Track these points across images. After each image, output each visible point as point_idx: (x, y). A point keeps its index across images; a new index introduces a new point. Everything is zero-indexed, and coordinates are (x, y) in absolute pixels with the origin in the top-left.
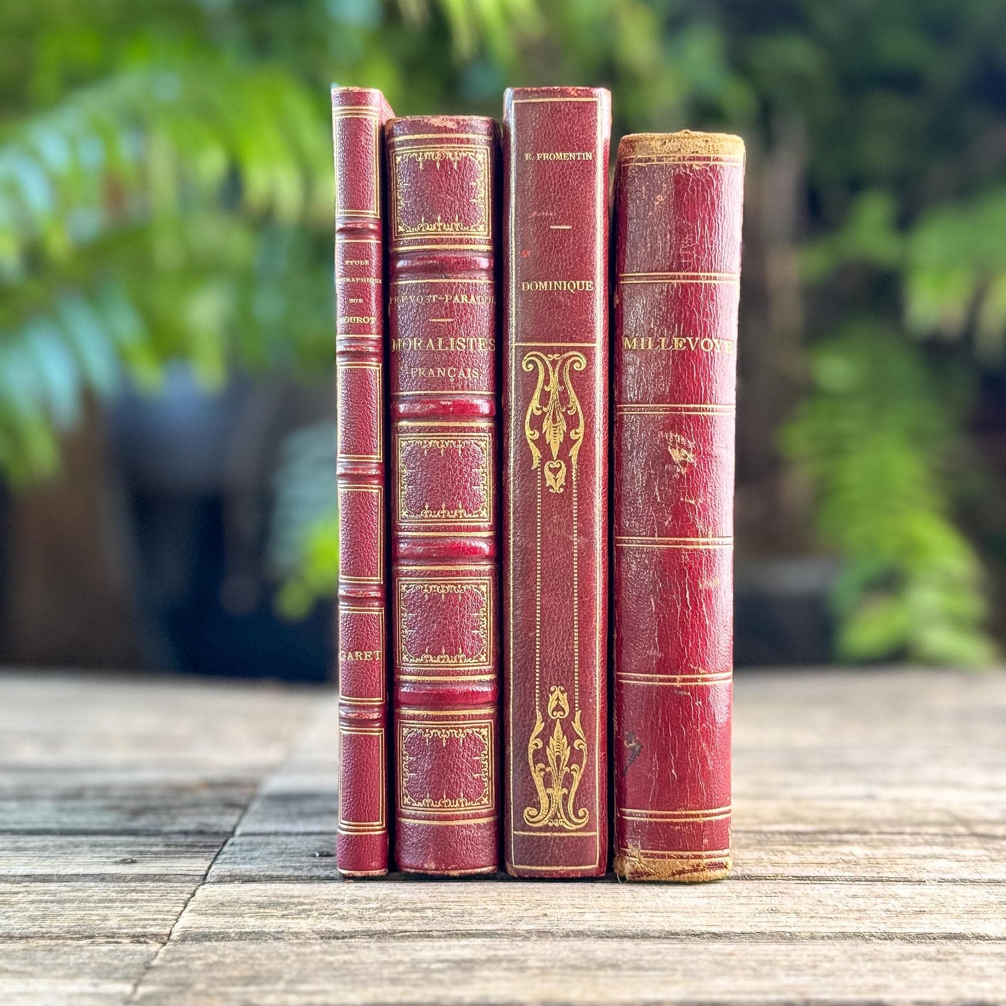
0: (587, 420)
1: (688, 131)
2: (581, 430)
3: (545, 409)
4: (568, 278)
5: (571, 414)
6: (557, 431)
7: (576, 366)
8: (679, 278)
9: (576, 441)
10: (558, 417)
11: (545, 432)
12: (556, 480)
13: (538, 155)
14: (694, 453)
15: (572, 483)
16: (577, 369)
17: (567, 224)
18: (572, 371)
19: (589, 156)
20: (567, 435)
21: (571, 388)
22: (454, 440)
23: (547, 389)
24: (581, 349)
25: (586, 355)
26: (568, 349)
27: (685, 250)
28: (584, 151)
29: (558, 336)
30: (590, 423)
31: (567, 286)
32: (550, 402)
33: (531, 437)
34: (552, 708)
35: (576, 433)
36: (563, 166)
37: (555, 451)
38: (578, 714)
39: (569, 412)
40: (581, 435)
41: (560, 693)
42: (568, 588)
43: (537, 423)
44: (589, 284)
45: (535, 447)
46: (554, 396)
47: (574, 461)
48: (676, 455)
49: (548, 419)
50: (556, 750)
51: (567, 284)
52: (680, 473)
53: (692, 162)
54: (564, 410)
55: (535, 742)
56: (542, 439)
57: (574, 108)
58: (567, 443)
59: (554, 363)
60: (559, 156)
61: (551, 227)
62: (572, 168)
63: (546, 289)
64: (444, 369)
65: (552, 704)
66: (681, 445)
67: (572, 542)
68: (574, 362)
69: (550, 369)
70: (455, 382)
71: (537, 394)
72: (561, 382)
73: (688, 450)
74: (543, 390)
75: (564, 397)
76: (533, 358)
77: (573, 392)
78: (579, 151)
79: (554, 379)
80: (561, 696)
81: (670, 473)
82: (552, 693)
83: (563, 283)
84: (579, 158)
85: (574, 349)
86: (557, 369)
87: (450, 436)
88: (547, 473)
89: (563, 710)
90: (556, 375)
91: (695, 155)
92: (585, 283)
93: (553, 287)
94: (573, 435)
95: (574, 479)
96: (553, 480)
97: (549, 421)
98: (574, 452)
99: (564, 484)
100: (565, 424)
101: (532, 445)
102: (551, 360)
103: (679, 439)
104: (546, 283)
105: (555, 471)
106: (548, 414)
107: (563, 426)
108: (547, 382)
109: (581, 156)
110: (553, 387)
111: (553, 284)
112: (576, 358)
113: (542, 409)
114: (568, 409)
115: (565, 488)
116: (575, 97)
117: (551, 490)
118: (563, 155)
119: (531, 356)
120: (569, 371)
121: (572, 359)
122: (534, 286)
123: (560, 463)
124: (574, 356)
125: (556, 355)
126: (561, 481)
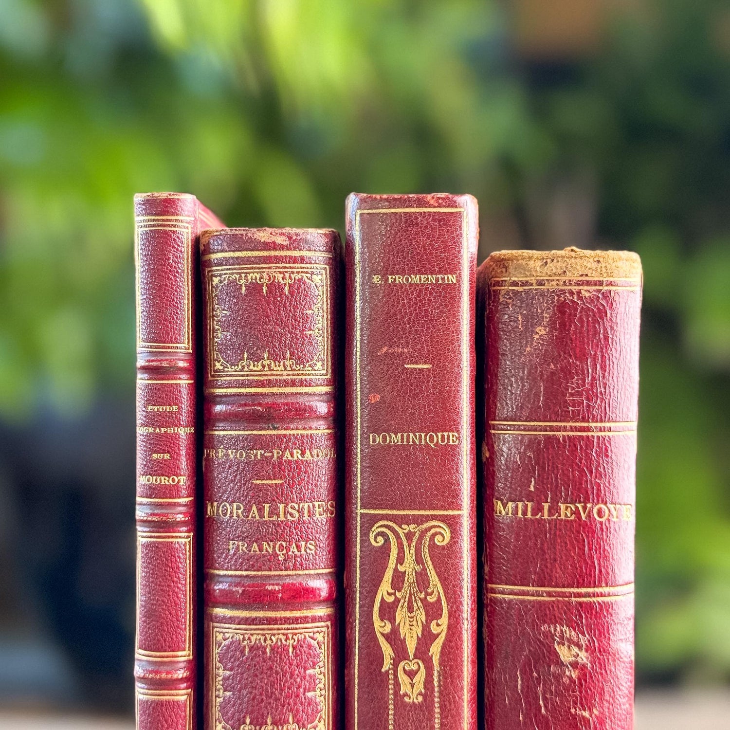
0: (452, 607)
1: (574, 248)
2: (444, 620)
3: (398, 595)
4: (427, 429)
5: (432, 601)
6: (414, 623)
7: (438, 540)
8: (565, 429)
9: (438, 635)
10: (415, 604)
11: (399, 624)
12: (412, 686)
13: (390, 277)
14: (587, 651)
15: (433, 691)
16: (438, 544)
17: (425, 363)
18: (433, 546)
19: (452, 279)
20: (426, 628)
21: (431, 567)
22: (283, 634)
23: (401, 568)
24: (444, 519)
25: (449, 526)
26: (428, 518)
27: (572, 395)
28: (446, 273)
29: (414, 502)
30: (455, 612)
31: (425, 439)
32: (406, 585)
33: (381, 630)
35: (438, 625)
36: (420, 291)
37: (411, 646)
39: (428, 598)
40: (445, 627)
43: (388, 611)
44: (453, 436)
45: (385, 643)
46: (410, 578)
47: (436, 661)
48: (565, 654)
49: (402, 607)
51: (426, 436)
52: (570, 678)
53: (581, 287)
54: (422, 596)
56: (395, 631)
57: (434, 220)
58: (427, 637)
59: (410, 535)
60: (415, 279)
61: (406, 366)
62: (431, 294)
63: (399, 443)
64: (271, 544)
66: (570, 641)
68: (434, 535)
69: (405, 543)
70: (285, 560)
71: (388, 575)
72: (419, 560)
73: (580, 647)
74: (396, 570)
75: (422, 580)
76: (383, 529)
77: (433, 572)
78: (440, 273)
79: (410, 556)
81: (558, 677)
83: (420, 436)
84: (440, 282)
85: (434, 518)
86: (414, 543)
87: (278, 629)
88: (403, 678)
90: (413, 551)
91: (584, 278)
92: (448, 436)
93: (408, 441)
94: (434, 629)
95: (436, 684)
96: (409, 686)
97: (404, 610)
98: (435, 650)
99: (423, 691)
100: (424, 613)
101: (382, 641)
102: (405, 531)
103: (568, 632)
104: (399, 435)
105: (411, 674)
106: (402, 601)
107: (421, 616)
108: (400, 560)
109: (443, 279)
110: (409, 566)
111: (408, 436)
112: (438, 530)
113: (394, 594)
114: (427, 594)
115: (425, 696)
116: (435, 207)
117: (406, 699)
118: (420, 277)
119: (381, 526)
120: (429, 546)
121: (433, 531)
122: (384, 438)
123: (418, 664)
124: (434, 527)
125: (412, 526)
126: (420, 687)
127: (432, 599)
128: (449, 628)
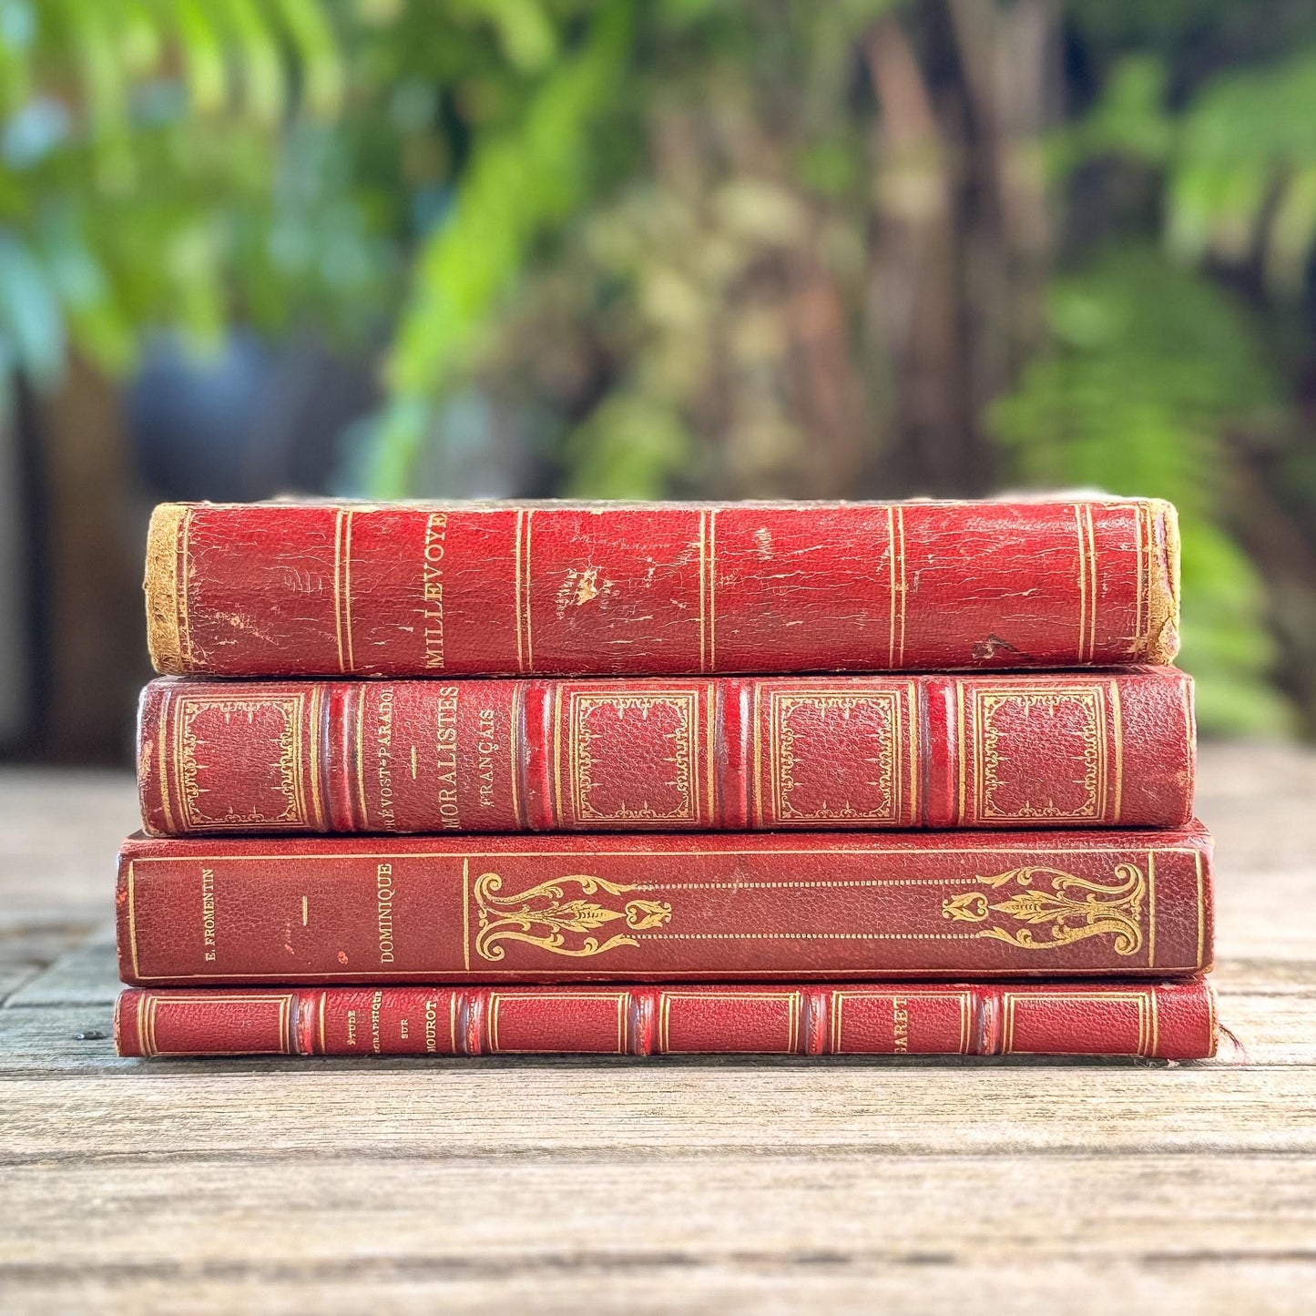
0: (569, 871)
2: (583, 879)
3: (556, 929)
4: (374, 900)
5: (562, 894)
6: (586, 912)
7: (496, 886)
8: (342, 594)
9: (599, 886)
10: (567, 912)
11: (587, 929)
12: (653, 913)
13: (207, 943)
14: (584, 570)
15: (657, 891)
16: (500, 886)
17: (301, 902)
18: (500, 893)
19: (207, 874)
20: (591, 899)
21: (525, 894)
23: (527, 927)
24: (472, 881)
25: (480, 874)
26: (472, 899)
27: (305, 587)
28: (201, 880)
29: (454, 913)
30: (574, 867)
31: (385, 902)
32: (545, 922)
33: (595, 948)
34: (973, 916)
35: (588, 886)
36: (222, 909)
37: (611, 915)
38: (981, 879)
39: (558, 897)
40: (589, 878)
41: (951, 906)
42: (804, 895)
43: (574, 940)
44: (382, 870)
45: (607, 943)
46: (537, 917)
47: (626, 888)
48: (586, 594)
49: (570, 926)
50: (1033, 910)
51: (382, 901)
52: (612, 588)
53: (185, 578)
54: (556, 903)
55: (1022, 941)
56: (594, 933)
57: (143, 896)
58: (602, 898)
59: (491, 918)
60: (208, 915)
61: (305, 924)
62: (224, 898)
63: (391, 930)
65: (968, 916)
66: (573, 588)
67: (739, 890)
68: (489, 890)
69: (500, 922)
71: (534, 941)
72: (516, 908)
73: (580, 577)
74: (529, 933)
75: (539, 904)
76: (486, 946)
77: (531, 891)
78: (201, 888)
79: (513, 918)
80: (956, 904)
81: (612, 601)
82: (952, 916)
83: (382, 907)
84: (212, 887)
85: (471, 890)
86: (501, 914)
88: (644, 924)
89: (976, 900)
90: (506, 915)
91: (174, 574)
92: (381, 876)
93: (388, 921)
94: (592, 890)
95: (651, 888)
96: (654, 917)
97: (573, 924)
98: (614, 889)
99: (659, 902)
100: (576, 902)
101: (604, 948)
102: (487, 923)
103: (566, 591)
104: (381, 931)
105: (641, 915)
106: (563, 925)
107: (578, 904)
108: (517, 928)
109: (208, 884)
110: (524, 918)
111: (382, 920)
112: (484, 887)
113: (555, 934)
114: (555, 898)
115: (663, 900)
116: (128, 896)
117: (667, 920)
118: (207, 910)
119: (482, 949)
120: (502, 896)
121: (486, 893)
122: (386, 947)
123: (629, 908)
124: (481, 891)
125: (481, 915)
126: (654, 905)
127: (560, 893)
128: (589, 874)
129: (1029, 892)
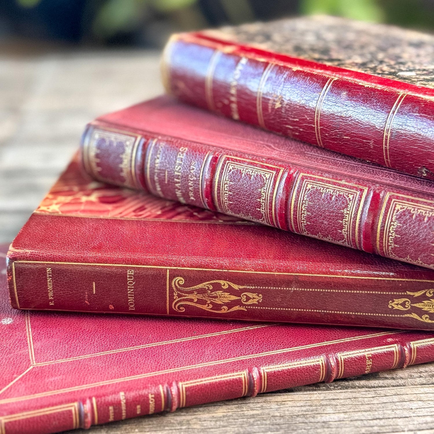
0: (216, 278)
2: (222, 282)
3: (209, 302)
4: (126, 285)
5: (212, 288)
6: (223, 296)
7: (182, 283)
9: (229, 285)
10: (214, 295)
11: (223, 302)
12: (254, 298)
13: (50, 298)
15: (257, 289)
16: (183, 280)
17: (92, 284)
19: (49, 270)
20: (225, 291)
21: (195, 287)
22: (225, 185)
23: (196, 300)
24: (171, 279)
25: (174, 277)
26: (171, 287)
28: (46, 272)
29: (163, 293)
30: (218, 276)
31: (131, 286)
32: (204, 299)
33: (226, 310)
34: (403, 308)
35: (224, 285)
36: (56, 285)
37: (234, 298)
38: (408, 293)
39: (210, 289)
40: (225, 282)
41: (393, 303)
42: (324, 295)
43: (217, 307)
44: (129, 272)
46: (200, 296)
47: (241, 287)
49: (215, 301)
50: (431, 307)
51: (129, 286)
54: (210, 291)
55: (424, 319)
56: (227, 304)
57: (19, 277)
58: (230, 290)
59: (179, 296)
60: (50, 287)
61: (94, 293)
62: (57, 280)
63: (133, 298)
64: (189, 181)
65: (401, 308)
67: (294, 291)
68: (178, 282)
69: (183, 298)
70: (196, 177)
71: (199, 306)
72: (191, 292)
74: (196, 303)
75: (201, 291)
76: (177, 306)
77: (198, 286)
78: (46, 276)
79: (190, 296)
80: (395, 302)
82: (393, 307)
83: (129, 288)
85: (170, 283)
86: (183, 294)
87: (222, 187)
88: (250, 302)
89: (405, 302)
90: (187, 295)
92: (129, 275)
93: (132, 294)
94: (226, 287)
95: (254, 287)
96: (254, 300)
97: (217, 300)
98: (236, 287)
99: (257, 294)
101: (231, 310)
102: (177, 297)
104: (129, 298)
105: (248, 299)
106: (212, 301)
107: (219, 292)
108: (191, 300)
109: (49, 274)
110: (195, 297)
111: (130, 294)
112: (176, 283)
113: (208, 304)
114: (209, 289)
115: (259, 293)
116: (13, 277)
117: (260, 301)
118: (49, 285)
119: (175, 307)
120: (184, 287)
121: (177, 285)
122: (131, 304)
123: (243, 295)
124: (175, 281)
125: (174, 294)
126: (255, 295)
127: (211, 287)
128: (225, 280)
129: (431, 300)
